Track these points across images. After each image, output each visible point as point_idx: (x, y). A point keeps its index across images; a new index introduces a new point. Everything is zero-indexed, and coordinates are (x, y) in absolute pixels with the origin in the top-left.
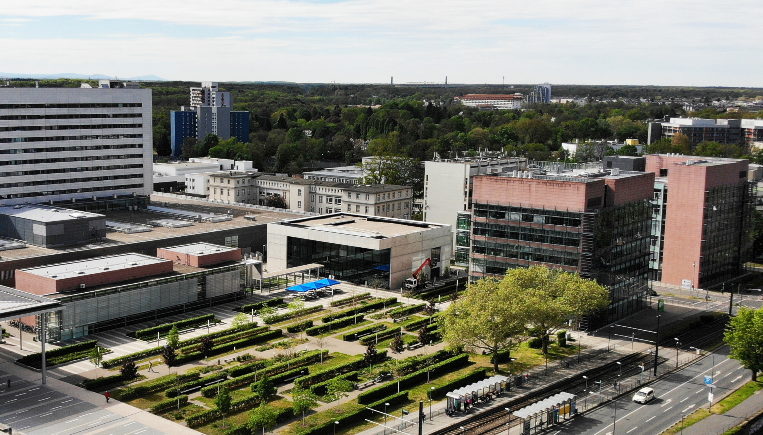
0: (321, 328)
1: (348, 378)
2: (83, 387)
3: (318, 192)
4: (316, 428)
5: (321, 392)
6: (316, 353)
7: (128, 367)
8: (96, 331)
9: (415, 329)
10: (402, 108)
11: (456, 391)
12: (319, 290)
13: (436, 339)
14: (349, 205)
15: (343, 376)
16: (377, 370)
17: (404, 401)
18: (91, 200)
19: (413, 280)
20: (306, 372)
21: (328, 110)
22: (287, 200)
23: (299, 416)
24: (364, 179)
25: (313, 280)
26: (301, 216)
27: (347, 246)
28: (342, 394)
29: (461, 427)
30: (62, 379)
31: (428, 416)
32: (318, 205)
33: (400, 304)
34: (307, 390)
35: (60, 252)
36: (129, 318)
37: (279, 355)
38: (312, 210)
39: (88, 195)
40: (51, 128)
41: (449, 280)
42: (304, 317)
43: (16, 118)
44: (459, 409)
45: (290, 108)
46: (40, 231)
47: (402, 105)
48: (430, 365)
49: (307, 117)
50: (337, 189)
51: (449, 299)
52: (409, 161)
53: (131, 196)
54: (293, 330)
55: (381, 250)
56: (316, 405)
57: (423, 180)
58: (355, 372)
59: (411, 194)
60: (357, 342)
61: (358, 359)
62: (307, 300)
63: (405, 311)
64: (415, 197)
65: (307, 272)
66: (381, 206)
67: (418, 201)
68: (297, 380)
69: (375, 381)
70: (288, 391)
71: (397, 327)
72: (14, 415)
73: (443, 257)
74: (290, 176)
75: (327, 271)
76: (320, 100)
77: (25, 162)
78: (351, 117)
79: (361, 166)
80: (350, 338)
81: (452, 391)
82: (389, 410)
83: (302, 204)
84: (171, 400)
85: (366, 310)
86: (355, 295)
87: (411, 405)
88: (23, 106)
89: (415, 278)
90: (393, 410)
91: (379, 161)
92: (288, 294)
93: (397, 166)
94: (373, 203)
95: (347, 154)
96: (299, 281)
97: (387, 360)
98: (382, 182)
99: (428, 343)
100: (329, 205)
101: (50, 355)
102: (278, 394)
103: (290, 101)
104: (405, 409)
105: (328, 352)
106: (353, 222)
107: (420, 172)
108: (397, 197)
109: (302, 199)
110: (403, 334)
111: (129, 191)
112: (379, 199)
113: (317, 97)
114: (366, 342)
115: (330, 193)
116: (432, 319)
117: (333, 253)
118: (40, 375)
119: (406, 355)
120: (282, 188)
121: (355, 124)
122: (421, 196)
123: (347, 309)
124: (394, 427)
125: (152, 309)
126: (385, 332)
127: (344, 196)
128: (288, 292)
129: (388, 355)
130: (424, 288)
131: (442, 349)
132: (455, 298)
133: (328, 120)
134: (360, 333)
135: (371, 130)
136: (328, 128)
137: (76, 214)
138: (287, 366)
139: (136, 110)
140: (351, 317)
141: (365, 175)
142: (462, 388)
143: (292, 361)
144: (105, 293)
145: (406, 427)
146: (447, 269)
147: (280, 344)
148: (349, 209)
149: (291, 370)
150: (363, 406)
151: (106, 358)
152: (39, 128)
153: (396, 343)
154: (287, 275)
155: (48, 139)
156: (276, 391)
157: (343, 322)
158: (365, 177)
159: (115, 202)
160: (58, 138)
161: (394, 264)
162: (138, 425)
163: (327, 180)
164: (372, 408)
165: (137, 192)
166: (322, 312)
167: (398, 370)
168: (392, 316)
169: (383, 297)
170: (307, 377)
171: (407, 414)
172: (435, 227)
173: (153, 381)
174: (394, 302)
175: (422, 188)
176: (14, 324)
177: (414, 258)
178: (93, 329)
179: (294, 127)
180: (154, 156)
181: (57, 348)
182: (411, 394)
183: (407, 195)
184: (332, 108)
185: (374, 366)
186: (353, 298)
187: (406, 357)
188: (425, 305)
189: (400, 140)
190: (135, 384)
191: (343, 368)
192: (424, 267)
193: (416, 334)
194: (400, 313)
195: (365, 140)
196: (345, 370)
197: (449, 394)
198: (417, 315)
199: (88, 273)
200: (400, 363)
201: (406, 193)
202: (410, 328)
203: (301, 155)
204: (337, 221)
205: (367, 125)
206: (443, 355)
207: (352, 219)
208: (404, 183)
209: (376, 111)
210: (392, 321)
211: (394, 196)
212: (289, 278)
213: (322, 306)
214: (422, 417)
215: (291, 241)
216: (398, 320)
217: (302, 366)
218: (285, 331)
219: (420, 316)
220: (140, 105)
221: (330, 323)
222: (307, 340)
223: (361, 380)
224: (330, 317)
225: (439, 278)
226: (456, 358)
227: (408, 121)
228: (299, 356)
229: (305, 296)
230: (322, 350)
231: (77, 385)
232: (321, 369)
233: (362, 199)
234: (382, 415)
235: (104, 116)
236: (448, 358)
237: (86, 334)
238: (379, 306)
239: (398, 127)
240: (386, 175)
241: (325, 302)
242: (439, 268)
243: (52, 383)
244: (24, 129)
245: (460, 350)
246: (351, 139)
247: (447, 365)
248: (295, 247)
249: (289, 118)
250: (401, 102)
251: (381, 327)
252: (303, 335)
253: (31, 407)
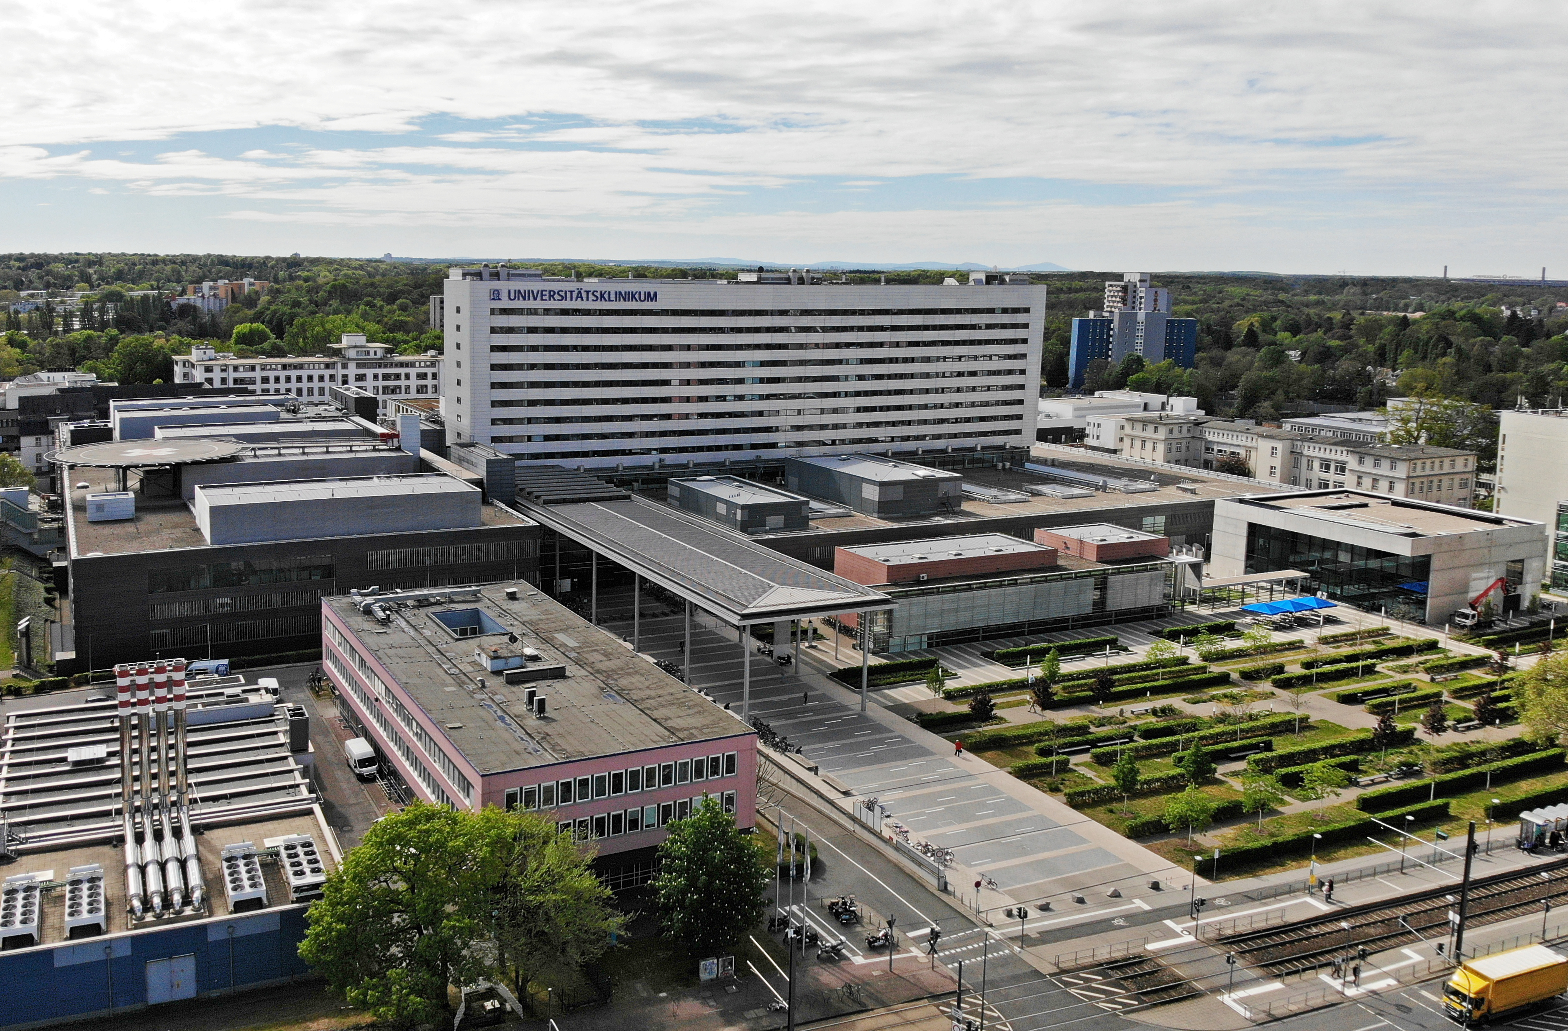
0: (1299, 678)
1: (1342, 766)
2: (916, 723)
3: (1305, 452)
4: (1280, 839)
5: (1292, 782)
6: (1288, 718)
7: (980, 702)
8: (938, 644)
9: (1469, 697)
10: (1462, 319)
11: (1537, 811)
12: (1298, 614)
13: (1508, 717)
14: (1360, 477)
15: (1333, 761)
16: (1396, 758)
17: (1440, 815)
18: (944, 451)
19: (1469, 611)
20: (1269, 747)
21: (1330, 319)
22: (1252, 464)
23: (1253, 815)
24: (1389, 436)
25: (1289, 597)
26: (1275, 491)
27: (1352, 546)
28: (1329, 790)
29: (1543, 874)
30: (887, 708)
31: (1484, 847)
32: (1304, 474)
33: (1444, 651)
34: (1268, 776)
35: (896, 526)
36: (986, 629)
37: (1223, 714)
38: (1295, 482)
39: (940, 444)
40: (898, 344)
41: (1536, 618)
42: (1270, 656)
43: (851, 329)
44: (1543, 844)
45: (1266, 315)
46: (871, 493)
47: (1463, 312)
48: (1492, 761)
49: (1294, 329)
50: (1339, 449)
51: (1534, 651)
52: (1472, 409)
53: (1002, 448)
54: (1249, 676)
55: (1413, 557)
56: (1282, 802)
57: (1495, 443)
58: (1353, 757)
59: (1472, 462)
60: (1362, 707)
61: (1362, 736)
62: (1276, 629)
63: (1451, 665)
64: (1480, 469)
65: (1279, 582)
66: (1417, 481)
67: (1485, 477)
68: (1252, 757)
69: (1391, 776)
70: (1235, 774)
71: (1435, 689)
72: (823, 749)
73: (1528, 578)
74: (1259, 424)
75: (1315, 585)
76: (1318, 303)
77: (858, 394)
78: (1371, 330)
79: (1385, 413)
80: (1349, 699)
81: (1531, 810)
82: (1412, 827)
83: (1278, 471)
84: (1043, 760)
85: (1380, 655)
86: (1363, 628)
87: (1454, 824)
88: (862, 312)
89: (1474, 608)
90: (1420, 829)
91: (1417, 406)
92: (1244, 617)
93: (1450, 416)
94: (1404, 476)
95: (1362, 391)
96: (1264, 597)
97: (1413, 744)
98: (1422, 441)
99: (1492, 723)
100: (1324, 476)
101: (873, 670)
102: (1217, 776)
103: (1266, 303)
104: (1441, 829)
105: (1308, 718)
106: (1366, 505)
107: (1491, 428)
108: (1447, 469)
109: (1277, 462)
110: (1447, 702)
111: (998, 440)
112: (1414, 470)
113: (1313, 298)
114: (1376, 710)
115: (1327, 456)
116: (1503, 682)
117: (1328, 555)
118: (858, 697)
119: (1448, 739)
120: (1244, 443)
121: (1378, 342)
122: (1492, 470)
123: (1346, 650)
124: (1420, 858)
125: (1021, 619)
126: (1413, 695)
127: (1352, 462)
128: (1244, 613)
129: (1417, 735)
130: (1490, 627)
131: (1517, 736)
132: (1547, 649)
133: (1329, 334)
134: (1366, 693)
135: (1405, 353)
136: (1329, 348)
137: (922, 472)
138: (1235, 732)
139: (1020, 318)
140: (1354, 664)
141: (1391, 428)
142: (1550, 808)
143: (1244, 726)
144: (955, 590)
145: (1441, 860)
146: (1534, 599)
147: (1225, 696)
148: (1359, 484)
149: (1241, 739)
150: (1365, 816)
151: (951, 685)
152: (881, 345)
153: (1433, 716)
154: (1243, 584)
155: (891, 361)
156: (1215, 770)
157: (1337, 671)
158: (1391, 432)
159: (977, 455)
160: (906, 360)
161: (1436, 581)
162: (992, 791)
163: (1323, 433)
164: (1382, 820)
165: (1011, 441)
166: (1302, 651)
167: (1434, 764)
168: (1427, 671)
169: (1412, 637)
170: (1270, 754)
171: (1444, 838)
172: (1515, 525)
173: (1017, 728)
174: (1432, 646)
175: (1495, 456)
176: (829, 622)
177: (1474, 575)
178: (934, 641)
179: (1270, 345)
180: (1042, 387)
181: (884, 661)
182: (1455, 805)
183: (1466, 465)
184: (1337, 316)
185: (1390, 751)
186: (1359, 633)
187: (1449, 743)
188: (1490, 657)
189: (1457, 373)
190: (989, 729)
191: (1333, 747)
192: (1492, 593)
193: (1470, 705)
194: (1442, 666)
195: (1394, 370)
196: (1337, 752)
197: (1524, 815)
198: (1474, 672)
199: (932, 558)
200: (1438, 751)
201: (1465, 462)
202: (1461, 694)
203: (1280, 392)
204: (1337, 503)
205: (1398, 345)
206: (1518, 747)
207: (1365, 500)
208: (1460, 445)
209: (1415, 322)
210: (1427, 678)
211: (1441, 466)
212: (1247, 590)
213: (1302, 642)
214: (1472, 848)
215: (1253, 529)
216: (1438, 678)
217: (1262, 736)
218: (1234, 676)
219: (1479, 676)
220: (1027, 310)
221: (1314, 671)
222: (1273, 694)
223: (1365, 772)
224: (1317, 662)
225: (1518, 612)
226: (1544, 754)
227: (1472, 341)
228: (1257, 719)
229: (1274, 623)
230: (1299, 713)
231: (907, 718)
232: (1294, 744)
233: (1384, 469)
234: (1399, 835)
235: (973, 327)
236: (1528, 752)
237: (925, 646)
238: (1405, 651)
239: (1453, 350)
240: (1428, 430)
241: (1307, 636)
242: (1519, 596)
243: (876, 712)
244: (860, 345)
245: (1551, 742)
246: (1369, 368)
247: (1525, 764)
248: (1261, 541)
249: (1264, 331)
250: (1462, 309)
251: (1407, 687)
252: (1265, 686)
253: (844, 742)
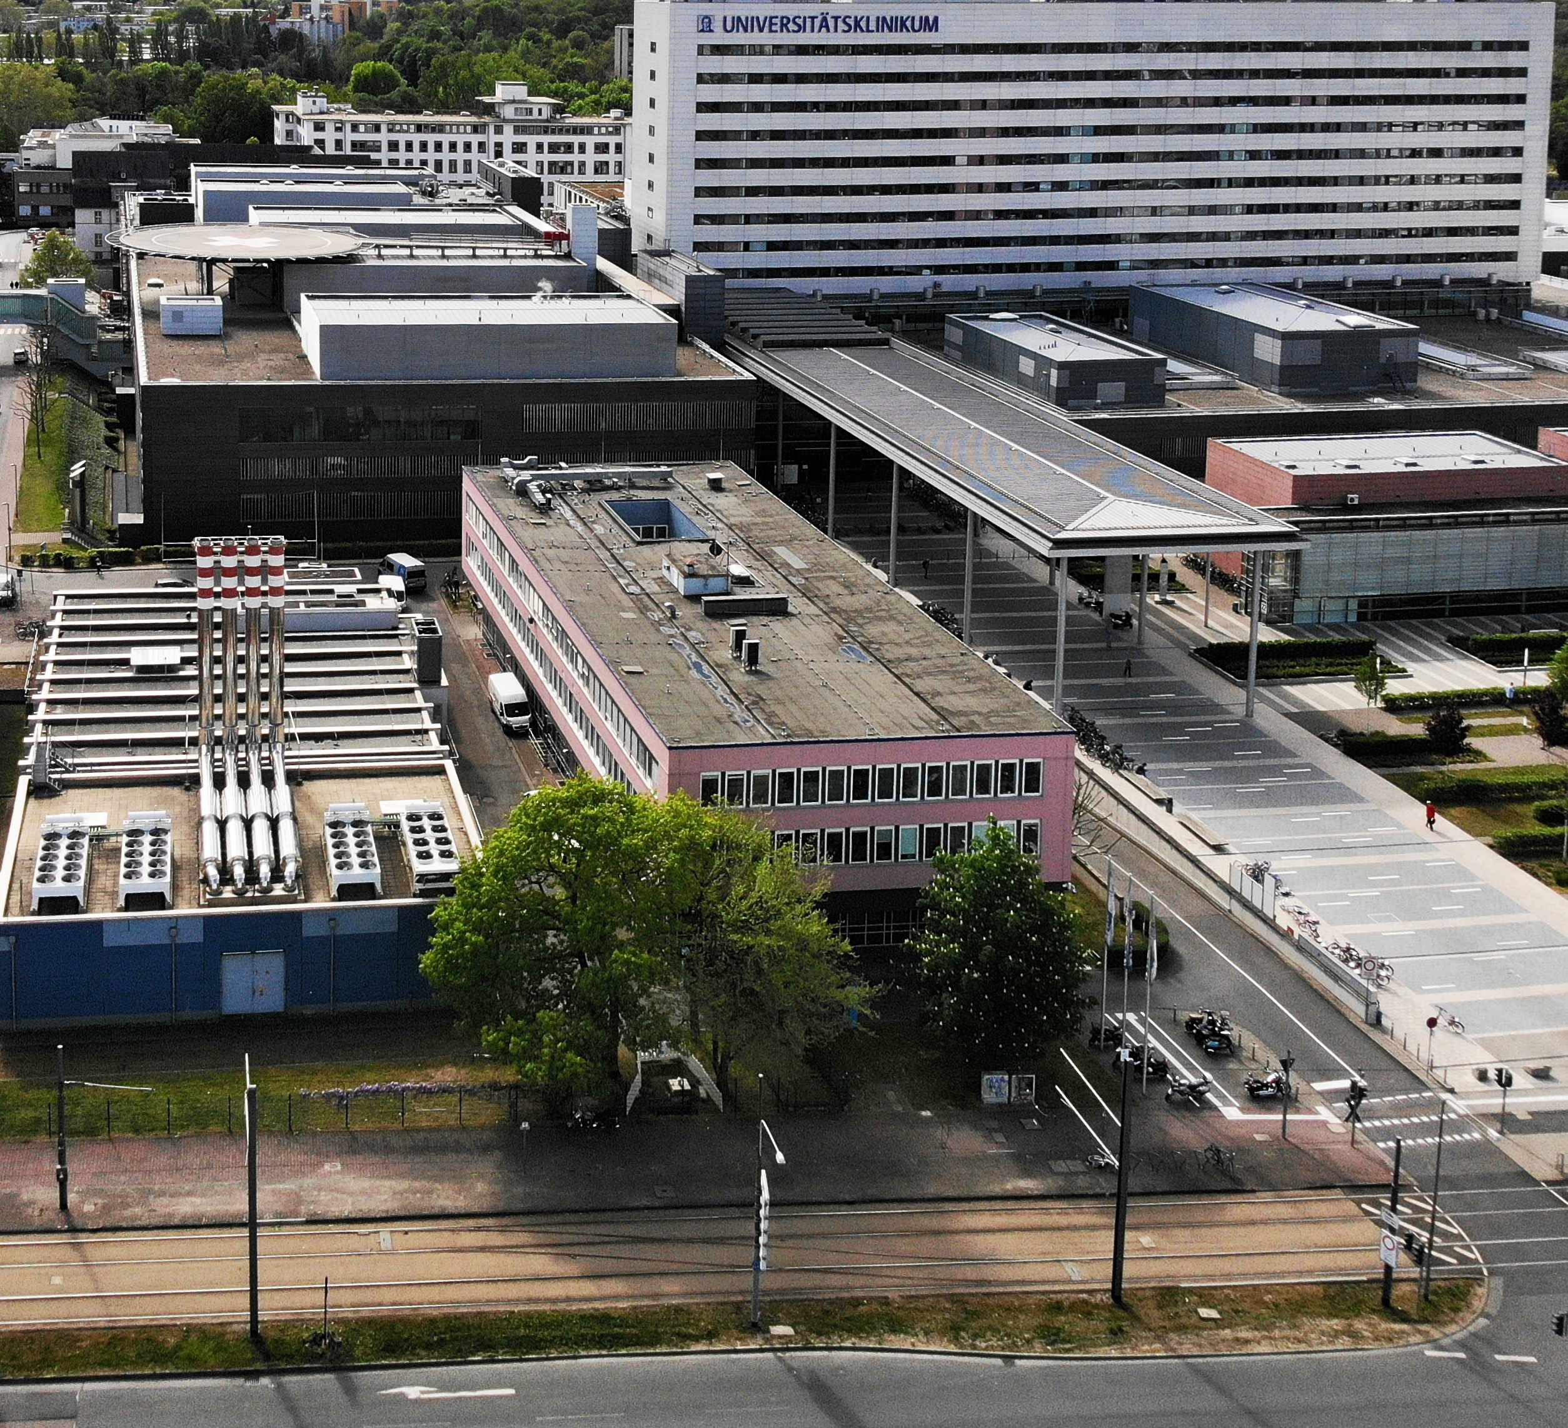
18: (1389, 284)
35: (1308, 408)
39: (1382, 272)
40: (1313, 101)
43: (1239, 74)
46: (1270, 352)
53: (1484, 282)
77: (1249, 182)
88: (1256, 47)
111: (1478, 270)
137: (1355, 319)
139: (1513, 59)
152: (1286, 101)
155: (1304, 128)
159: (1444, 294)
160: (1326, 128)
165: (1501, 271)
180: (1550, 180)
199: (1368, 468)
220: (1523, 46)
235: (1436, 73)
244: (1253, 101)
